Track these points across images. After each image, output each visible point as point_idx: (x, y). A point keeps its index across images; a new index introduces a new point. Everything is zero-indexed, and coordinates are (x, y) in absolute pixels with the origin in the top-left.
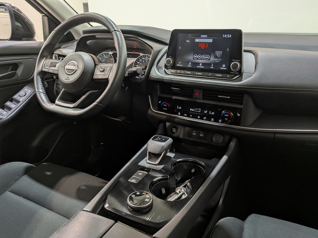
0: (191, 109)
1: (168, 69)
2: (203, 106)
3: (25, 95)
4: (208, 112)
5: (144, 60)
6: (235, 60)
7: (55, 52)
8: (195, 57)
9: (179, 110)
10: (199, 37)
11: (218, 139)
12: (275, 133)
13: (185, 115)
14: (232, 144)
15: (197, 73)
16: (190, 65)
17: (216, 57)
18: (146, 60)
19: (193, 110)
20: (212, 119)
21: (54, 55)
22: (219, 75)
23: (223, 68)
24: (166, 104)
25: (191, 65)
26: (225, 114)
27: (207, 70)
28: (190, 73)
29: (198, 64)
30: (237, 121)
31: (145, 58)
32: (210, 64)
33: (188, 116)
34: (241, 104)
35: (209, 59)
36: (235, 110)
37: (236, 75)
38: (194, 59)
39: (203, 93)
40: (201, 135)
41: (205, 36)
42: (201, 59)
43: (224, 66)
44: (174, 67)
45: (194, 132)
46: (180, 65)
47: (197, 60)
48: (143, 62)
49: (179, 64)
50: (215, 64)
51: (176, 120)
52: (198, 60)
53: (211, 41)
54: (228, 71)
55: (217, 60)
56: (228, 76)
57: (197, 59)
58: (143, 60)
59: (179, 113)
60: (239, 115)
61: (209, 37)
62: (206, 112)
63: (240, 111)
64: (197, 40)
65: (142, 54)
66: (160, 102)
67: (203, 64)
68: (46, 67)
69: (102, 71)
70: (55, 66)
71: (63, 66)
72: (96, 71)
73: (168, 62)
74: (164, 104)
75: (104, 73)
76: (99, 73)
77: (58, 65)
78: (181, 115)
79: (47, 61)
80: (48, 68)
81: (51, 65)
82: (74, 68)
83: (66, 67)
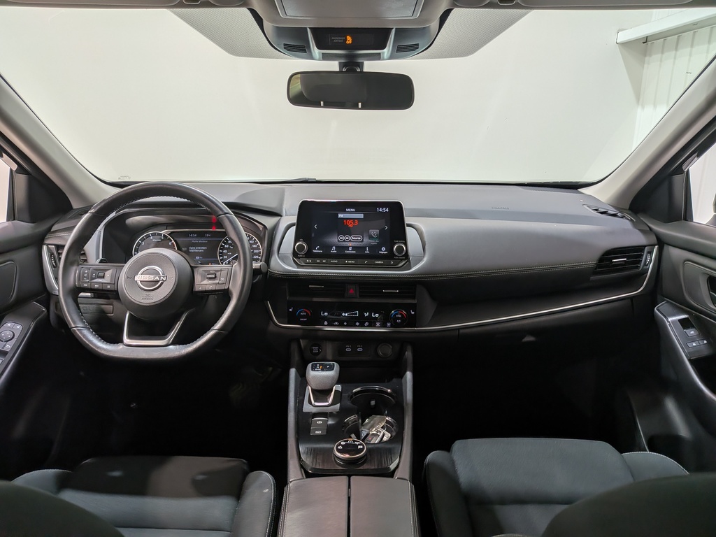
0: (343, 314)
1: (299, 258)
2: (363, 308)
3: (13, 338)
4: (370, 315)
6: (398, 241)
7: (47, 242)
8: (341, 238)
9: (325, 318)
10: (344, 211)
11: (386, 351)
12: (459, 329)
13: (336, 323)
14: (409, 354)
15: (346, 262)
16: (333, 250)
17: (371, 237)
19: (346, 315)
20: (378, 324)
21: (45, 247)
22: (379, 262)
23: (382, 253)
24: (305, 312)
25: (335, 250)
26: (397, 314)
27: (360, 256)
28: (336, 261)
29: (347, 248)
30: (411, 321)
32: (364, 248)
33: (341, 325)
34: (414, 298)
35: (362, 241)
36: (408, 307)
37: (402, 260)
38: (339, 241)
39: (360, 289)
40: (360, 350)
41: (352, 210)
42: (350, 241)
43: (383, 249)
44: (309, 254)
45: (348, 346)
46: (318, 251)
47: (344, 243)
49: (316, 250)
50: (371, 247)
51: (320, 333)
52: (346, 243)
53: (361, 216)
54: (391, 256)
55: (373, 242)
56: (392, 262)
57: (344, 241)
59: (325, 322)
60: (413, 313)
61: (358, 211)
62: (366, 315)
63: (413, 307)
64: (341, 216)
66: (290, 310)
67: (354, 248)
68: (83, 279)
69: (210, 278)
70: (103, 277)
71: (131, 277)
72: (198, 278)
73: (301, 247)
74: (301, 312)
75: (217, 281)
76: (206, 282)
77: (108, 274)
78: (329, 325)
79: (82, 267)
80: (88, 281)
81: (94, 275)
82: (157, 278)
83: (139, 278)
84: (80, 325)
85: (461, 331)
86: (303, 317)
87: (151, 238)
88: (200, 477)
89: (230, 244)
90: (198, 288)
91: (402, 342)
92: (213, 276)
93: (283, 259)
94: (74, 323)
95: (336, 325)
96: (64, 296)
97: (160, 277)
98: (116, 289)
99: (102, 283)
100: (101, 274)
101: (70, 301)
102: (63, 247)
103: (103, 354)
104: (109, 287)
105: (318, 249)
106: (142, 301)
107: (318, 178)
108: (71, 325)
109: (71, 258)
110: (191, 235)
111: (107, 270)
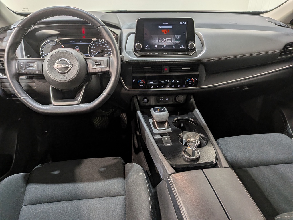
0: (161, 82)
1: (137, 52)
2: (171, 78)
4: (175, 81)
5: (98, 44)
6: (190, 41)
8: (160, 40)
9: (151, 85)
10: (162, 24)
11: (181, 99)
13: (157, 87)
14: (192, 100)
15: (163, 53)
16: (156, 47)
17: (176, 39)
18: (100, 44)
19: (162, 82)
20: (179, 86)
22: (180, 53)
23: (182, 48)
25: (157, 47)
26: (189, 80)
27: (171, 50)
28: (158, 54)
29: (163, 46)
30: (196, 83)
31: (98, 42)
32: (172, 46)
33: (160, 87)
34: (197, 71)
35: (171, 42)
36: (194, 76)
37: (192, 51)
38: (159, 42)
39: (170, 68)
40: (167, 99)
41: (166, 24)
42: (165, 42)
43: (182, 46)
44: (143, 50)
45: (161, 98)
47: (161, 43)
48: (98, 46)
49: (146, 47)
50: (176, 45)
51: (149, 93)
52: (163, 43)
53: (171, 27)
54: (186, 49)
55: (177, 42)
56: (187, 53)
57: (162, 42)
58: (96, 44)
59: (152, 86)
60: (196, 79)
61: (169, 24)
62: (173, 81)
63: (197, 76)
64: (160, 27)
65: (94, 39)
66: (134, 81)
67: (167, 46)
68: (21, 68)
69: (97, 65)
70: (33, 66)
71: (51, 65)
72: (90, 65)
73: (139, 46)
74: (140, 82)
75: (101, 67)
76: (95, 67)
77: (35, 65)
78: (154, 88)
79: (19, 61)
80: (24, 69)
81: (27, 65)
82: (67, 66)
83: (56, 66)
84: (24, 95)
85: (218, 87)
86: (141, 84)
87: (49, 44)
88: (102, 169)
89: (94, 46)
90: (91, 71)
91: (188, 95)
92: (99, 63)
93: (128, 53)
94: (20, 94)
95: (157, 88)
96: (11, 79)
97: (69, 66)
98: (42, 73)
99: (33, 70)
100: (31, 65)
101: (15, 81)
102: (3, 50)
103: (41, 112)
104: (37, 72)
105: (148, 47)
106: (60, 80)
107: (128, 10)
108: (18, 96)
109: (11, 56)
110: (72, 42)
111: (34, 62)
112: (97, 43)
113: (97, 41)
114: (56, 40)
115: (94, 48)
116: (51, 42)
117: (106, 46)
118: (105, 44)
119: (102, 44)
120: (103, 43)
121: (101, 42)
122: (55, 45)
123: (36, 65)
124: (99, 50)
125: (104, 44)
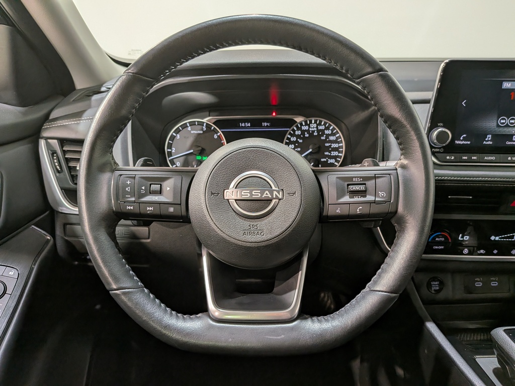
0: (493, 238)
1: (434, 153)
5: (308, 131)
7: (45, 134)
8: (502, 121)
9: (464, 245)
13: (482, 251)
15: (509, 158)
16: (488, 141)
18: (313, 132)
19: (497, 238)
21: (42, 143)
24: (443, 236)
25: (490, 141)
28: (493, 158)
29: (510, 137)
31: (309, 127)
33: (489, 253)
38: (498, 126)
40: (494, 284)
44: (451, 148)
45: (478, 279)
46: (463, 142)
47: (506, 129)
48: (307, 135)
49: (460, 140)
51: (451, 265)
52: (510, 129)
57: (507, 126)
58: (303, 132)
59: (466, 249)
64: (507, 85)
65: (299, 119)
68: (124, 197)
69: (354, 193)
70: (160, 192)
73: (441, 136)
74: (437, 236)
77: (168, 186)
78: (470, 253)
79: (121, 175)
80: (133, 199)
81: (143, 188)
82: (267, 194)
83: (231, 194)
84: (127, 283)
86: (439, 243)
87: (189, 128)
89: (298, 137)
90: (333, 210)
92: (362, 188)
94: (116, 280)
95: (481, 254)
96: (92, 228)
97: (272, 194)
98: (184, 213)
99: (160, 203)
100: (155, 187)
101: (104, 237)
102: (80, 142)
103: (177, 341)
104: (171, 209)
105: (464, 139)
106: (243, 238)
108: (109, 284)
109: (99, 160)
110: (243, 125)
111: (164, 179)
112: (305, 128)
113: (306, 124)
114: (205, 120)
115: (297, 141)
116: (192, 124)
117: (328, 136)
118: (327, 132)
119: (318, 131)
120: (320, 128)
121: (317, 127)
122: (201, 132)
123: (168, 189)
124: (311, 147)
125: (323, 131)
